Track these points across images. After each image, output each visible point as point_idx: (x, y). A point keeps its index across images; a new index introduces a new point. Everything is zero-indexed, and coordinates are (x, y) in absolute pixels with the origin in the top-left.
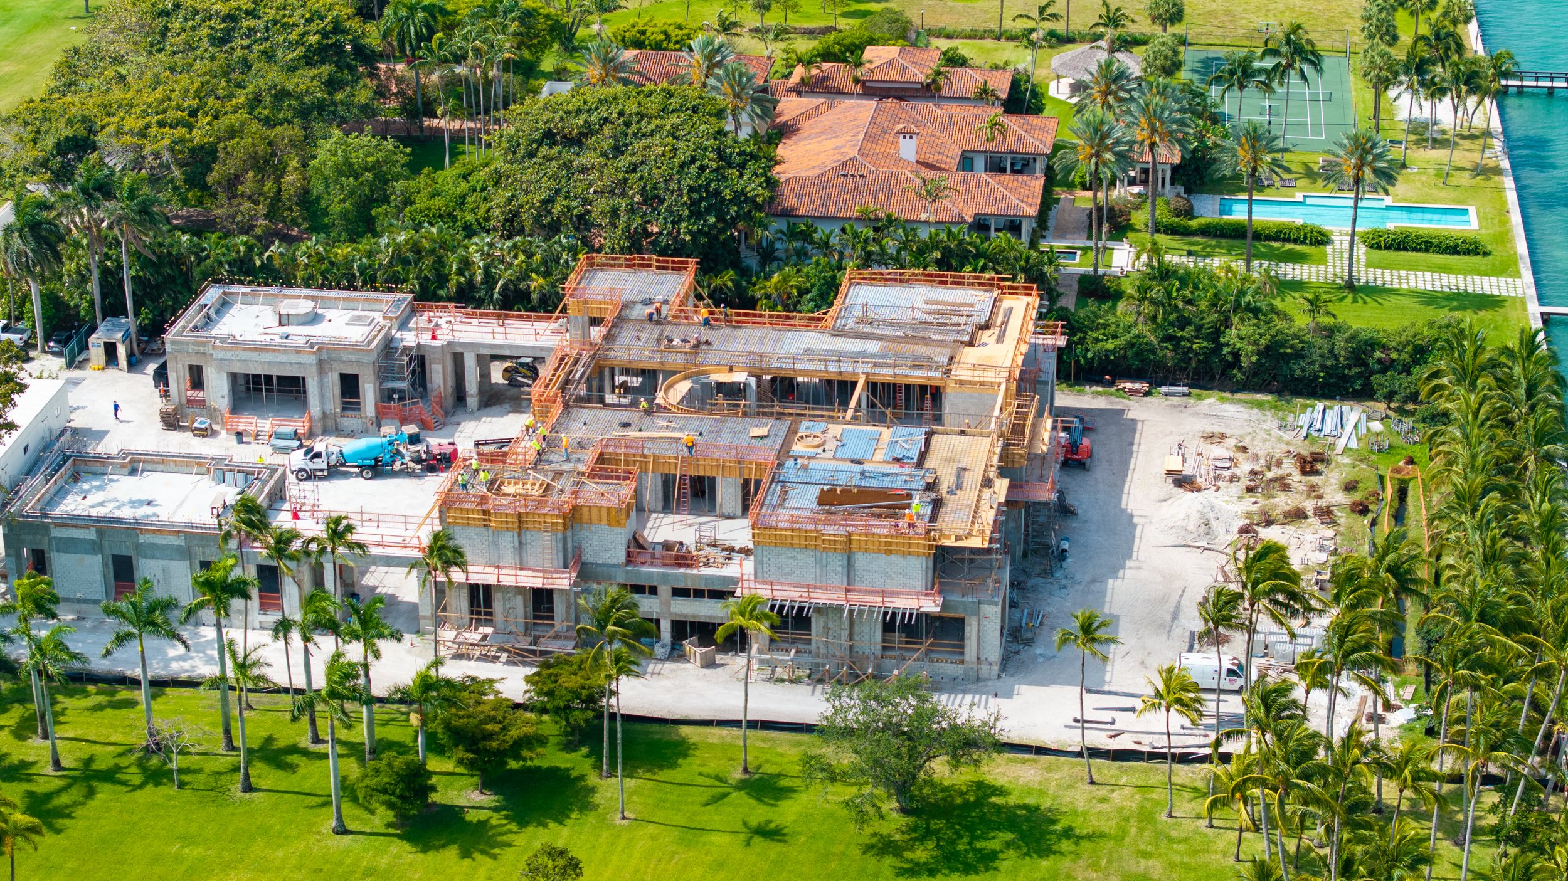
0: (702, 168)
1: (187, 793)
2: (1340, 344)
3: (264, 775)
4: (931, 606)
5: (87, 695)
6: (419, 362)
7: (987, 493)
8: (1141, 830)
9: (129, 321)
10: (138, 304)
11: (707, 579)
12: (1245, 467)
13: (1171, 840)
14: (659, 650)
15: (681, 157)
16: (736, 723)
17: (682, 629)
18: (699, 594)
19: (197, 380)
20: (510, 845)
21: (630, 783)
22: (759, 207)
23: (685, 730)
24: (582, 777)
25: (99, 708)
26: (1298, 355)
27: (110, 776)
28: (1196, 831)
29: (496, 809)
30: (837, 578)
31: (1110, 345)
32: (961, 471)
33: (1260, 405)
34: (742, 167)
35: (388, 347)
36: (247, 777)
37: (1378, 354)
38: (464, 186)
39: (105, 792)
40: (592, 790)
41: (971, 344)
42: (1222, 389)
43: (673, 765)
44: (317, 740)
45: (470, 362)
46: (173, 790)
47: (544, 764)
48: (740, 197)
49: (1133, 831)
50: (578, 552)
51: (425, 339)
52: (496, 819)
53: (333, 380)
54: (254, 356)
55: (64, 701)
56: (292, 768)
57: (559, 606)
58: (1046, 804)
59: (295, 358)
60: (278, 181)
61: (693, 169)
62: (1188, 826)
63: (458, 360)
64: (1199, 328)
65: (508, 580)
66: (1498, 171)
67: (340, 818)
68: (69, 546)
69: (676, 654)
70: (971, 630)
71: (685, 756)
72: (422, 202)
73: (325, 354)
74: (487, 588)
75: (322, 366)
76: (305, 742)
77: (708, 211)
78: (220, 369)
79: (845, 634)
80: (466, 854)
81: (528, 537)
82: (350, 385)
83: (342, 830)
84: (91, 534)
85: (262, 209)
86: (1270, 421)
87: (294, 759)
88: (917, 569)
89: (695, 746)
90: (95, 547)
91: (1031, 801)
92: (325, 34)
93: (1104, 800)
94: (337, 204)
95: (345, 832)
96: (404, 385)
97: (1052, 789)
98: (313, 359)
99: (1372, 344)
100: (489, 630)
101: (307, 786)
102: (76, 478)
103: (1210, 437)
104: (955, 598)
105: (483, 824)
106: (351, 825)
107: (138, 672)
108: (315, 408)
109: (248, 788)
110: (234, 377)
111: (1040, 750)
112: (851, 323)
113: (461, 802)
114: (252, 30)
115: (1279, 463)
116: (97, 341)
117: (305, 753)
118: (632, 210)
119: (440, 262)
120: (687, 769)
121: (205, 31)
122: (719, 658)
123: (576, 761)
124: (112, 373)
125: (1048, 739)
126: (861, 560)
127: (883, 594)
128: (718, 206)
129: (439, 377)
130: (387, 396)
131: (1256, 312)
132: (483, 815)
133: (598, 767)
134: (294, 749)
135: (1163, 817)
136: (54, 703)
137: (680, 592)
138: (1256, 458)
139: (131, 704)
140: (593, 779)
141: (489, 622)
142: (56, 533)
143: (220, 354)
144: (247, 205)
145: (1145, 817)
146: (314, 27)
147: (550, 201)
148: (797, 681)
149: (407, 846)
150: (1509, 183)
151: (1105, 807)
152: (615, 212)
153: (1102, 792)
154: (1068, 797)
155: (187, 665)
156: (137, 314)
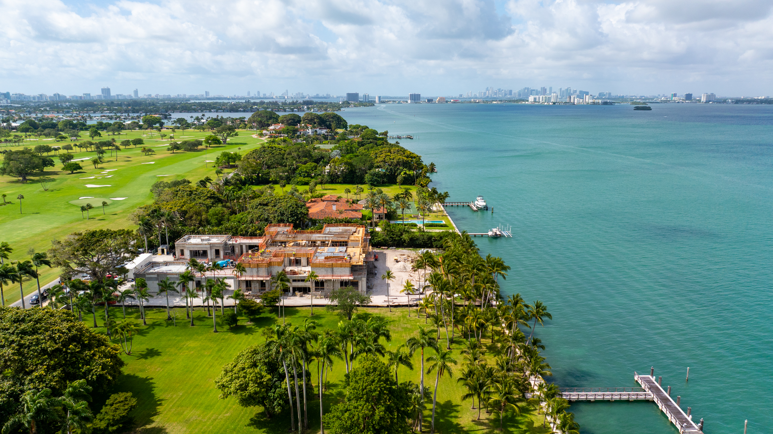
0: (293, 208)
1: (178, 327)
2: (425, 237)
3: (196, 322)
4: (351, 278)
5: (153, 310)
6: (233, 247)
7: (361, 256)
8: (404, 319)
9: (167, 245)
10: (169, 242)
11: (300, 277)
12: (410, 259)
13: (411, 321)
14: (290, 294)
15: (288, 206)
16: (310, 306)
17: (295, 289)
18: (299, 281)
19: (182, 254)
20: (257, 332)
21: (286, 318)
22: (305, 215)
23: (297, 308)
24: (274, 318)
25: (156, 312)
26: (417, 239)
27: (159, 325)
28: (416, 319)
29: (253, 325)
30: (330, 274)
31: (379, 239)
32: (355, 253)
33: (410, 250)
34: (301, 207)
35: (226, 244)
36: (192, 322)
37: (433, 238)
38: (242, 216)
39: (157, 328)
40: (277, 320)
41: (352, 235)
42: (402, 247)
43: (295, 314)
44: (210, 315)
45: (244, 247)
46: (174, 327)
47: (265, 316)
48: (301, 213)
49: (402, 319)
50: (271, 272)
51: (234, 242)
52: (253, 327)
53: (214, 251)
54: (196, 246)
55: (147, 312)
56: (204, 321)
57: (267, 285)
58: (381, 316)
59: (205, 246)
60: (201, 217)
61: (291, 208)
62: (414, 318)
63: (241, 246)
64: (397, 235)
65: (255, 279)
66: (446, 216)
67: (216, 328)
68: (150, 279)
69: (294, 295)
70: (360, 284)
71: (298, 313)
72: (232, 220)
73: (212, 245)
74: (250, 281)
75: (211, 248)
76: (207, 316)
77: (295, 216)
78: (188, 249)
79: (332, 287)
80: (247, 334)
81: (259, 269)
82: (217, 252)
83: (216, 331)
84: (156, 276)
85: (198, 222)
86: (413, 252)
87: (204, 319)
88: (347, 270)
89: (300, 311)
90: (156, 279)
91: (378, 316)
92: (211, 195)
93: (394, 314)
94: (214, 221)
95: (217, 332)
96: (230, 251)
97: (382, 313)
98: (209, 246)
99: (432, 237)
100: (251, 292)
101: (207, 324)
102: (153, 267)
103: (402, 255)
104: (356, 277)
105: (251, 328)
106: (218, 330)
107: (166, 305)
108: (209, 257)
109: (193, 325)
110: (191, 251)
111: (378, 307)
112: (327, 232)
113: (246, 324)
114: (196, 194)
115: (417, 258)
116: (160, 249)
117: (207, 318)
118: (278, 216)
119: (237, 229)
120: (298, 315)
121: (185, 194)
122: (303, 295)
123: (273, 315)
124: (163, 256)
125: (379, 305)
126: (335, 269)
127: (341, 276)
128: (297, 215)
129: (237, 250)
130: (225, 254)
131: (408, 232)
132: (250, 326)
133: (278, 316)
134: (204, 317)
135: (408, 317)
136: (145, 312)
137: (294, 281)
138: (412, 257)
139: (164, 312)
140: (276, 318)
141: (251, 290)
142: (147, 276)
143: (187, 246)
144: (194, 221)
145: (404, 317)
146: (209, 193)
147: (260, 216)
148: (322, 298)
149: (232, 334)
150: (449, 217)
151: (395, 316)
152: (275, 217)
153: (393, 313)
154: (386, 314)
155: (178, 304)
156: (169, 244)
